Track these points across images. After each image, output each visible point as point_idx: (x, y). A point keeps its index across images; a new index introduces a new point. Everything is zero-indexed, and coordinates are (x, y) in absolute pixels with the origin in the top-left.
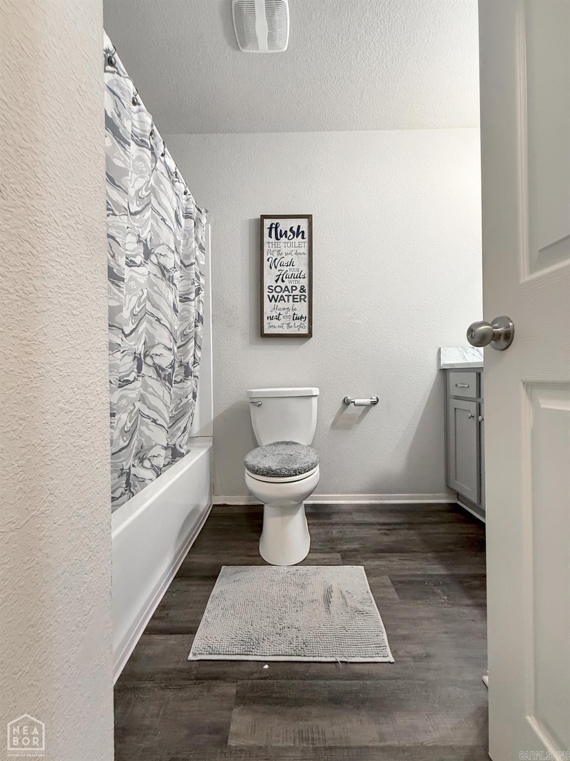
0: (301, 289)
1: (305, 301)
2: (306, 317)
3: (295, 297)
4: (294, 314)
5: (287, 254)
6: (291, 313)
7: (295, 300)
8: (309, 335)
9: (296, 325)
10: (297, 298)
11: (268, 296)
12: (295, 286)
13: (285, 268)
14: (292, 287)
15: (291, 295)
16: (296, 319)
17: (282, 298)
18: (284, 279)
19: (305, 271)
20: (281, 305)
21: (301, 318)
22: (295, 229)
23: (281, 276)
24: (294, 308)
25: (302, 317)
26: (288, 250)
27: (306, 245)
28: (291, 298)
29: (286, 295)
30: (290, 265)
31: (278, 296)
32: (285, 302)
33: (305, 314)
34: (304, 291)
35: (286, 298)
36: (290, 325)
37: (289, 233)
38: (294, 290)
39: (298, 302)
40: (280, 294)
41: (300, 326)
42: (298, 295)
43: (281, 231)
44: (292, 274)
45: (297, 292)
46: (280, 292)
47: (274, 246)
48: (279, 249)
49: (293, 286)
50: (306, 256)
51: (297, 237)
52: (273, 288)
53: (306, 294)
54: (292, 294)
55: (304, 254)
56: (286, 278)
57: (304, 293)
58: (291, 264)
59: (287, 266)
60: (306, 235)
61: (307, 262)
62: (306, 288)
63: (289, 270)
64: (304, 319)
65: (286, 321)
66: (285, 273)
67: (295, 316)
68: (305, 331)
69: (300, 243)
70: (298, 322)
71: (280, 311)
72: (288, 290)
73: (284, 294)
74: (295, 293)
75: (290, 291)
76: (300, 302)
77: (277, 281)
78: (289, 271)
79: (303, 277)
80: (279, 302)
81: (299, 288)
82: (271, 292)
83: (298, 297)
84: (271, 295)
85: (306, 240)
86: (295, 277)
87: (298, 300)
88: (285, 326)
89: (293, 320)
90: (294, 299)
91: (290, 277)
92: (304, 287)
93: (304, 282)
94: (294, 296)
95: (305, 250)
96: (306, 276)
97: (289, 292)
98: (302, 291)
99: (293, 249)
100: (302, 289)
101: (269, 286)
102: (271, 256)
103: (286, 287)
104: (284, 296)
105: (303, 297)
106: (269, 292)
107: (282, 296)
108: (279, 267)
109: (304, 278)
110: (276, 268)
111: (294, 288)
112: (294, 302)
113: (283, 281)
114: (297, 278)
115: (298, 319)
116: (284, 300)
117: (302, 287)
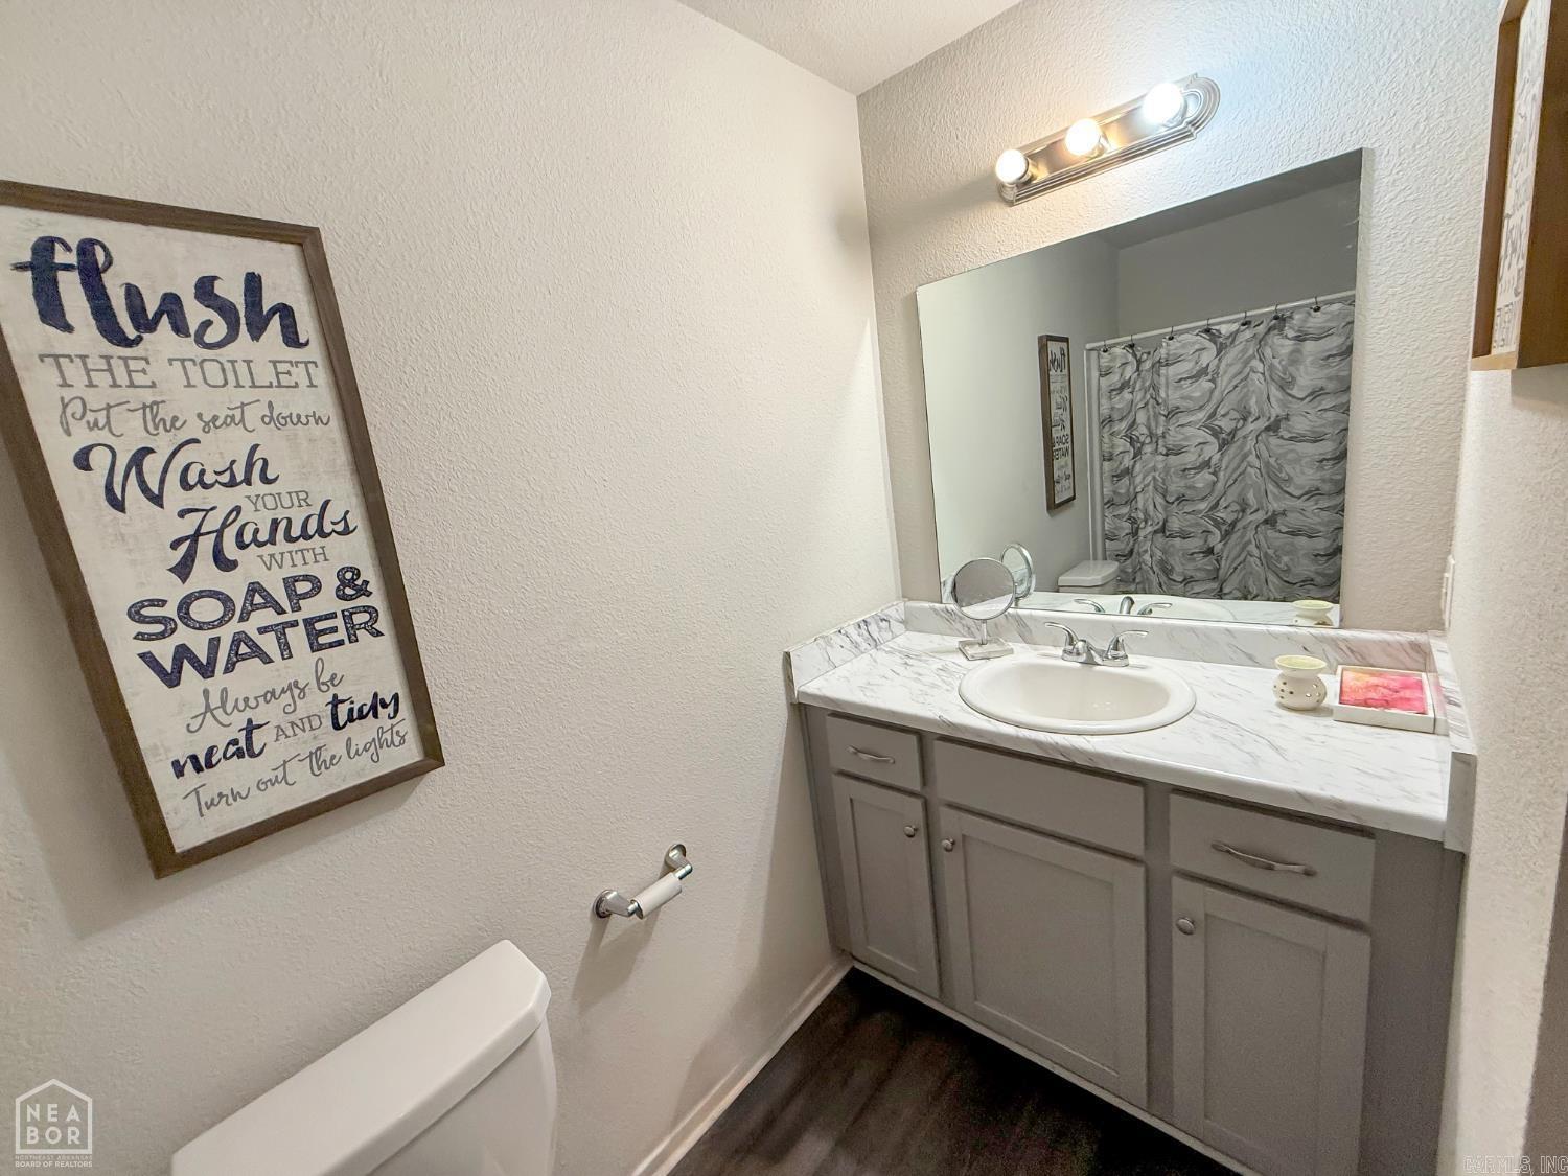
0: (344, 583)
1: (379, 634)
2: (396, 698)
3: (319, 626)
4: (336, 702)
5: (211, 424)
6: (318, 702)
7: (323, 640)
8: (433, 755)
9: (359, 742)
10: (334, 630)
11: (149, 659)
12: (307, 578)
13: (222, 499)
14: (290, 583)
15: (294, 624)
16: (351, 720)
17: (244, 649)
18: (230, 550)
19: (345, 498)
20: (250, 678)
21: (374, 708)
22: (232, 290)
23: (206, 545)
24: (325, 677)
25: (377, 704)
26: (220, 403)
27: (321, 376)
28: (297, 637)
29: (262, 631)
30: (248, 481)
31: (214, 644)
32: (267, 660)
33: (392, 682)
34: (363, 591)
35: (269, 643)
36: (326, 755)
37: (195, 313)
38: (305, 596)
39: (340, 643)
40: (226, 634)
41: (379, 743)
42: (333, 616)
43: (133, 294)
44: (275, 523)
45: (325, 602)
46: (222, 622)
47: (102, 379)
48: (148, 396)
49: (296, 579)
50: (335, 431)
51: (256, 337)
52: (170, 611)
53: (377, 600)
54: (299, 616)
55: (318, 420)
56: (242, 546)
57: (362, 601)
58: (255, 469)
59: (232, 483)
60: (307, 326)
61: (341, 457)
62: (370, 574)
63: (247, 507)
64: (391, 709)
65: (304, 743)
66: (224, 525)
67: (343, 711)
68: (409, 753)
69: (282, 367)
70: (363, 731)
71: (248, 714)
72: (271, 603)
73: (250, 628)
74: (310, 608)
75: (286, 605)
76: (353, 639)
77: (183, 569)
78: (256, 507)
79: (340, 527)
80: (229, 669)
81: (330, 583)
82: (162, 635)
83: (339, 622)
84: (164, 651)
85: (314, 352)
86: (296, 532)
87: (342, 634)
88: (299, 772)
89: (337, 727)
90: (313, 636)
91: (263, 536)
92: (357, 573)
93: (356, 551)
94: (309, 623)
95: (321, 399)
96: (357, 519)
97: (281, 612)
98: (349, 591)
99: (247, 395)
100: (350, 584)
101: (142, 605)
102: (103, 436)
103: (254, 589)
104: (254, 635)
105: (360, 618)
106: (140, 636)
107: (238, 640)
108: (175, 497)
109: (347, 531)
110: (157, 500)
111: (299, 588)
112: (316, 647)
113: (223, 563)
114: (305, 536)
115: (362, 717)
116: (257, 652)
117: (349, 575)
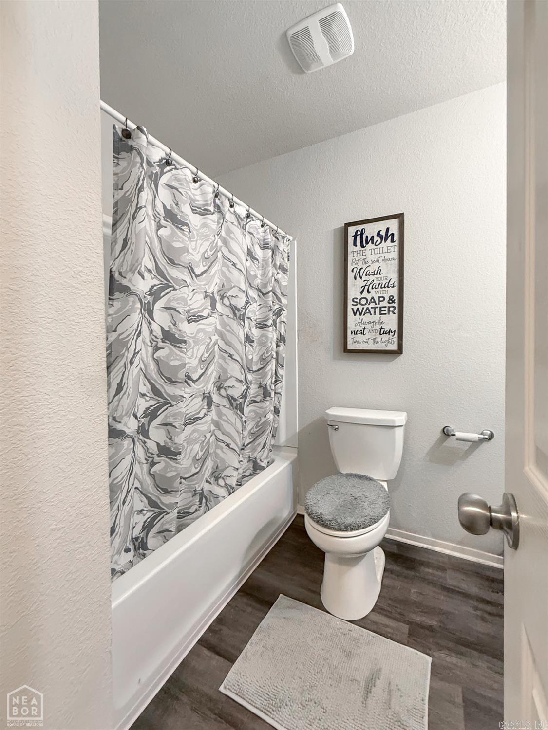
0: (390, 299)
1: (394, 313)
2: (395, 331)
3: (382, 309)
4: (381, 328)
5: (373, 262)
6: (378, 327)
7: (383, 312)
8: (399, 351)
9: (384, 340)
10: (385, 310)
11: (352, 309)
12: (383, 297)
13: (371, 278)
14: (379, 298)
15: (378, 307)
16: (383, 333)
17: (367, 311)
18: (370, 290)
19: (394, 278)
20: (367, 318)
21: (389, 332)
22: (383, 233)
23: (367, 287)
24: (381, 322)
25: (390, 332)
26: (374, 257)
27: (397, 249)
28: (378, 310)
29: (372, 308)
30: (377, 274)
31: (363, 308)
32: (371, 315)
33: (395, 327)
34: (393, 302)
35: (372, 311)
36: (376, 340)
37: (376, 238)
38: (381, 301)
39: (386, 314)
40: (365, 307)
41: (388, 342)
42: (386, 307)
43: (367, 237)
44: (379, 284)
45: (385, 303)
46: (365, 304)
47: (359, 255)
48: (364, 257)
49: (380, 297)
50: (396, 262)
51: (385, 242)
52: (358, 301)
53: (396, 305)
54: (379, 306)
55: (393, 259)
56: (372, 288)
57: (393, 305)
58: (379, 272)
59: (374, 275)
60: (396, 238)
61: (397, 268)
62: (396, 298)
63: (375, 280)
64: (393, 333)
65: (372, 335)
66: (370, 284)
67: (382, 330)
68: (394, 347)
69: (389, 248)
70: (385, 337)
71: (365, 325)
72: (375, 302)
73: (370, 307)
74: (382, 304)
75: (377, 303)
76: (389, 314)
77: (362, 292)
78: (376, 280)
79: (392, 286)
80: (364, 315)
81: (387, 299)
82: (356, 305)
83: (386, 309)
84: (355, 308)
85: (396, 243)
86: (383, 286)
87: (386, 312)
88: (371, 341)
89: (380, 334)
90: (381, 311)
91: (376, 287)
92: (393, 297)
93: (394, 292)
94: (381, 308)
95: (395, 254)
96: (396, 284)
97: (376, 304)
98: (391, 301)
99: (379, 255)
100: (391, 300)
101: (354, 299)
102: (356, 266)
103: (373, 298)
104: (370, 308)
105: (391, 309)
106: (353, 305)
107: (367, 309)
108: (364, 278)
109: (393, 287)
110: (361, 278)
111: (381, 299)
112: (381, 314)
113: (369, 292)
114: (385, 287)
115: (386, 334)
116: (370, 312)
117: (391, 298)
